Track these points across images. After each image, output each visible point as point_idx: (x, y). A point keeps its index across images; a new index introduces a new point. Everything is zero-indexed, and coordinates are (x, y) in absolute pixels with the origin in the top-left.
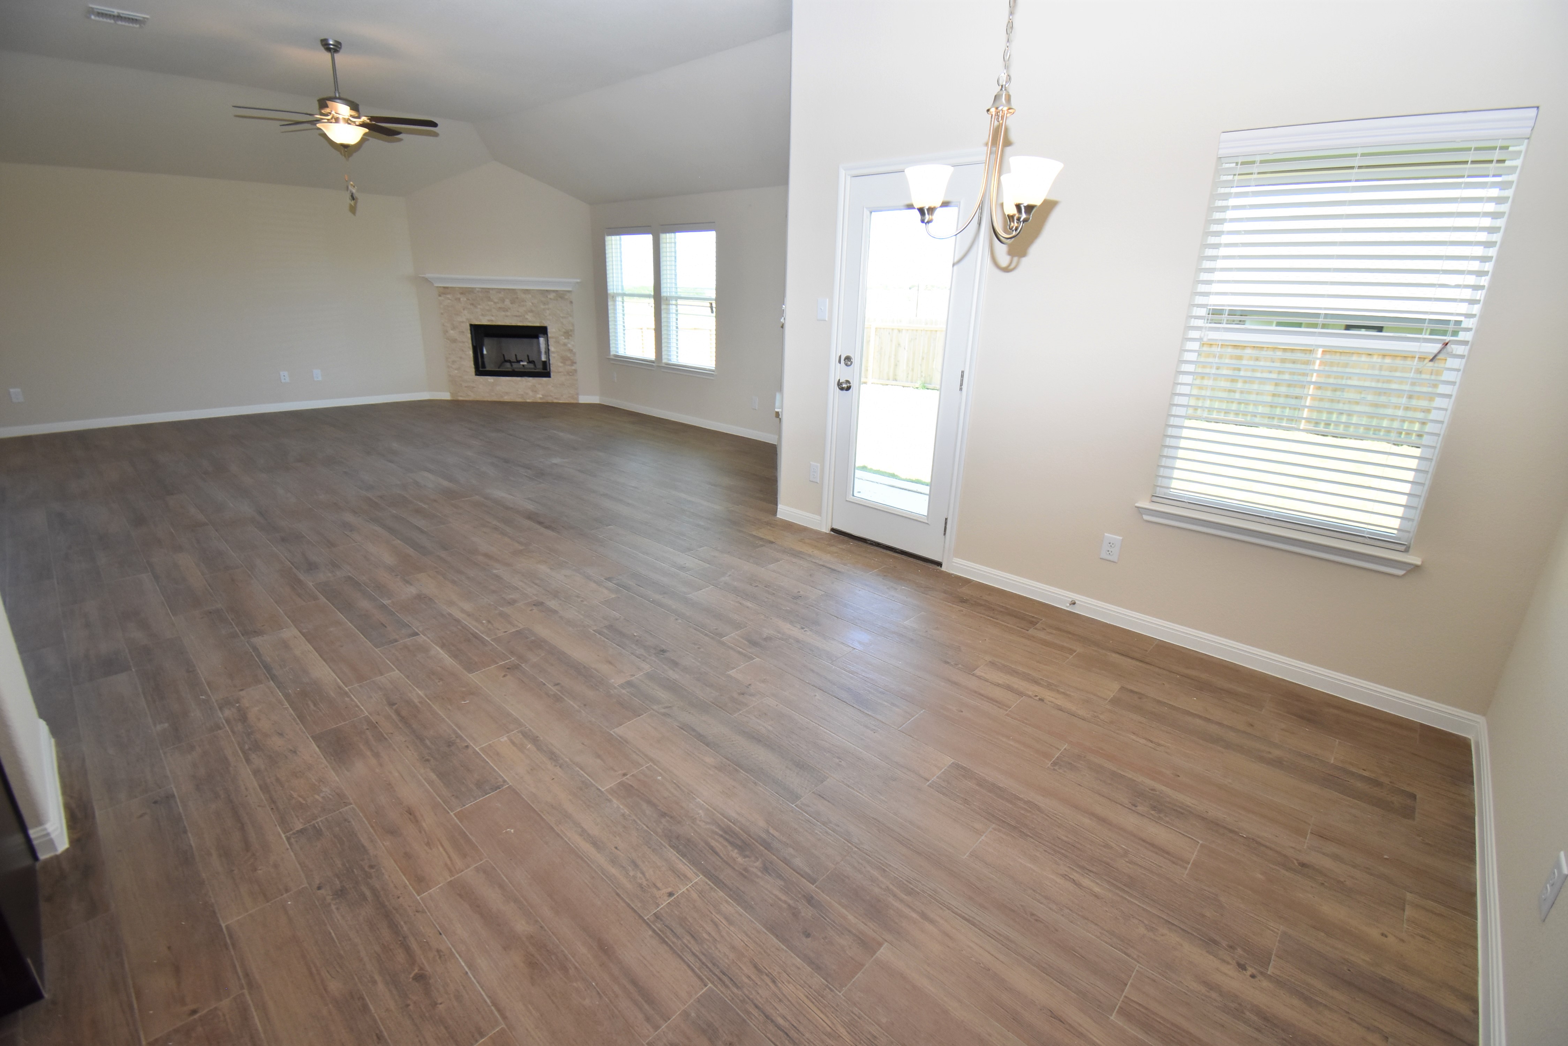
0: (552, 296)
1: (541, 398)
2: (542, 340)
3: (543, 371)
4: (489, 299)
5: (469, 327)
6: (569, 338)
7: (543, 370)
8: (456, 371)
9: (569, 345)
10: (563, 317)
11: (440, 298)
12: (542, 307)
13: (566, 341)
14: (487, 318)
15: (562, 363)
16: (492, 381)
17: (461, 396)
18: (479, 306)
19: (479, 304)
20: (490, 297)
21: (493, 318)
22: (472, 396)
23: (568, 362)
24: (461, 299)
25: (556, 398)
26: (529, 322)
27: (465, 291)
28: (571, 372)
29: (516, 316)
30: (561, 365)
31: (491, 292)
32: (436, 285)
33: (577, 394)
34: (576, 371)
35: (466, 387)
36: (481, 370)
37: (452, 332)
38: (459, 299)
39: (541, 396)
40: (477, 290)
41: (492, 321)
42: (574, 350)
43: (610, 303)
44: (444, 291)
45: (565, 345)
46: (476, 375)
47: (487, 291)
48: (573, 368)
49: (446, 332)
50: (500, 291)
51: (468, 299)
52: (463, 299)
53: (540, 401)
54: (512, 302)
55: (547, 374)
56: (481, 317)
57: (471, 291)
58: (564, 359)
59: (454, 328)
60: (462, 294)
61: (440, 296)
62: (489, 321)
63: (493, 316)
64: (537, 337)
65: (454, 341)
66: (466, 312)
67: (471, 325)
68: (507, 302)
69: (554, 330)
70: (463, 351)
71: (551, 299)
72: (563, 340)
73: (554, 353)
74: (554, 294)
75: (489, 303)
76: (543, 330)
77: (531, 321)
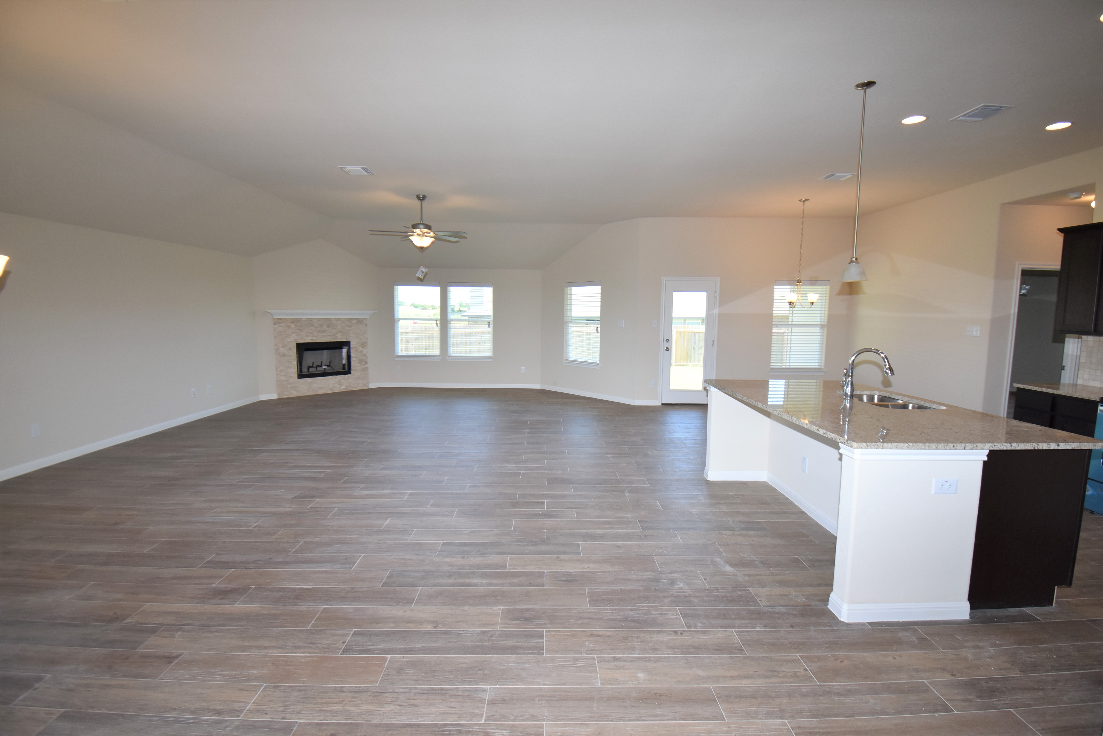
0: (354, 321)
1: (344, 389)
2: (345, 351)
3: (346, 370)
4: (312, 325)
5: (295, 345)
6: (364, 348)
7: (343, 370)
8: (283, 377)
9: (364, 352)
10: (362, 334)
11: (275, 326)
12: (348, 329)
13: (362, 349)
14: (310, 338)
15: (359, 363)
16: (310, 381)
17: (287, 395)
18: (304, 331)
19: (304, 329)
20: (312, 324)
21: (314, 338)
22: (295, 394)
23: (364, 363)
25: (354, 388)
26: (339, 339)
27: (294, 321)
28: (364, 369)
29: (330, 336)
30: (358, 365)
31: (314, 320)
32: (275, 317)
33: (368, 383)
34: (367, 368)
35: (290, 388)
36: (301, 375)
37: (282, 349)
38: (290, 326)
39: (344, 387)
40: (304, 319)
41: (313, 340)
42: (367, 355)
43: (396, 325)
44: (279, 321)
45: (361, 352)
46: (299, 378)
47: (311, 320)
48: (366, 366)
49: (277, 350)
50: (319, 320)
51: (296, 326)
52: (293, 326)
53: (344, 391)
54: (328, 326)
55: (349, 372)
56: (306, 338)
57: (298, 320)
58: (361, 361)
59: (284, 346)
60: (291, 322)
61: (275, 324)
62: (311, 340)
63: (314, 336)
64: (342, 348)
65: (284, 355)
66: (294, 335)
67: (297, 344)
68: (325, 327)
69: (355, 343)
70: (290, 362)
71: (353, 323)
72: (360, 348)
73: (354, 357)
74: (356, 320)
75: (312, 328)
76: (347, 344)
77: (340, 338)
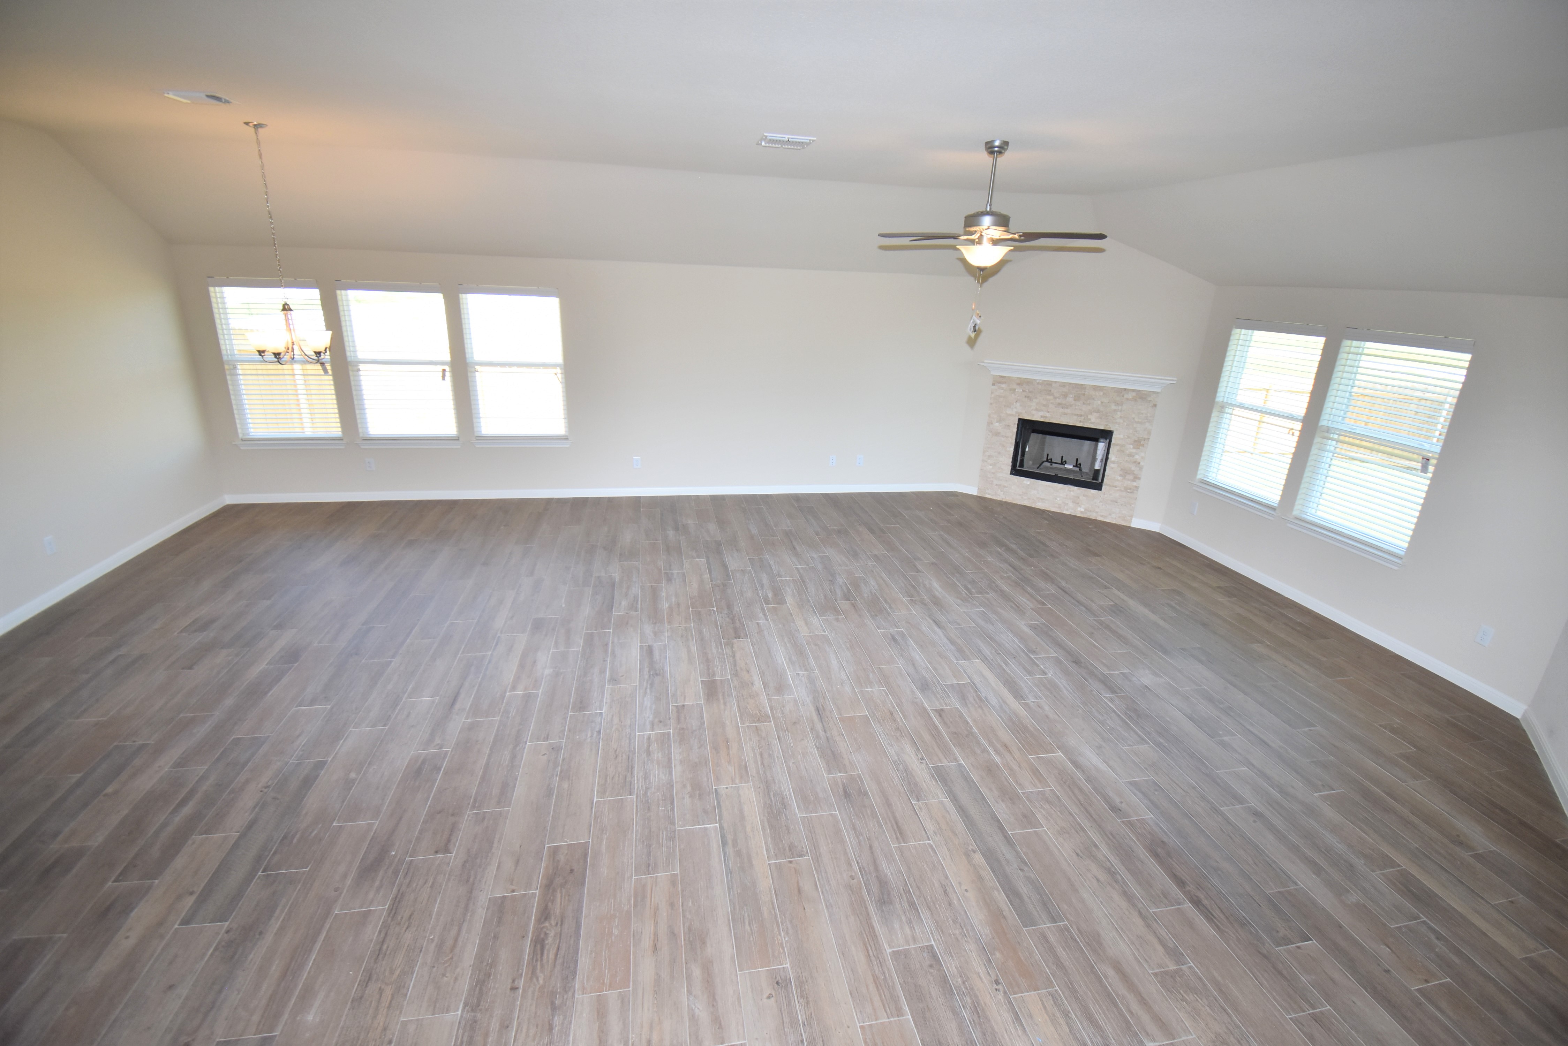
0: (1130, 396)
1: (1082, 512)
2: (1101, 446)
3: (1094, 482)
4: (1049, 393)
5: (1016, 421)
6: (1139, 449)
7: (1093, 479)
8: (991, 467)
9: (1137, 457)
10: (1138, 422)
11: (993, 387)
12: (1113, 407)
13: (1134, 451)
14: (1041, 414)
15: (1120, 475)
16: (1029, 483)
17: (989, 494)
18: (1034, 400)
19: (1036, 398)
20: (1050, 391)
21: (1048, 415)
22: (1001, 496)
23: (1131, 477)
24: (1016, 390)
25: (1102, 516)
26: (1092, 423)
27: (1021, 382)
28: (1130, 489)
29: (1077, 415)
30: (1119, 478)
31: (1054, 385)
32: (993, 373)
33: (1132, 516)
34: (1137, 487)
35: (997, 485)
36: (1018, 470)
37: (997, 424)
38: (1015, 390)
39: (1083, 510)
40: (1038, 381)
41: (1046, 417)
42: (1142, 464)
43: (1215, 414)
44: (999, 381)
45: (1131, 455)
46: (1011, 474)
47: (1050, 384)
48: (1135, 484)
49: (990, 423)
50: (1063, 385)
51: (1024, 391)
52: (1019, 390)
53: (1082, 516)
54: (1077, 399)
55: (1098, 487)
56: (1034, 412)
57: (1029, 382)
58: (1125, 472)
59: (1000, 420)
60: (1018, 384)
61: (993, 384)
62: (1041, 417)
63: (1048, 412)
64: (1096, 440)
65: (997, 434)
66: (1018, 404)
67: (1020, 420)
68: (1070, 399)
69: (1122, 436)
70: (1003, 446)
71: (1127, 399)
72: (1130, 449)
73: (1113, 462)
74: (1134, 394)
75: (1048, 397)
76: (1107, 435)
77: (1094, 422)
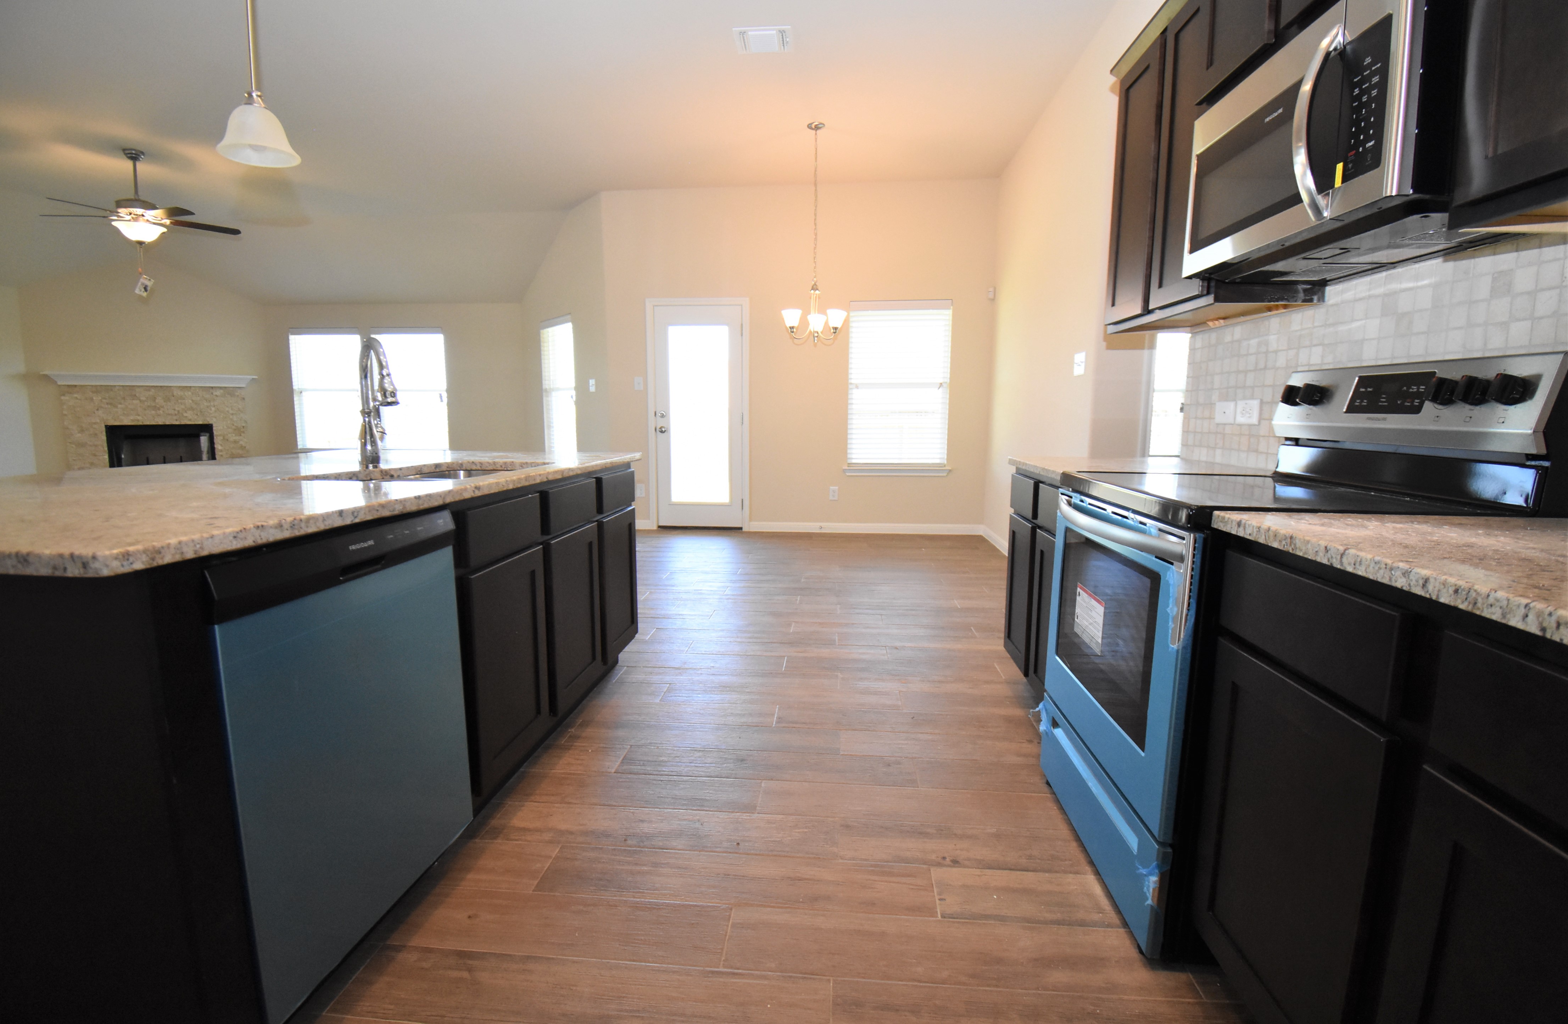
0: (218, 393)
2: (204, 439)
4: (134, 397)
5: (104, 429)
6: (241, 435)
9: (241, 442)
10: (232, 414)
11: (63, 398)
12: (207, 404)
13: (237, 438)
14: (132, 418)
18: (120, 406)
19: (121, 404)
20: (135, 395)
21: (139, 418)
24: (94, 398)
26: (188, 420)
27: (99, 390)
29: (172, 415)
31: (136, 389)
32: (59, 383)
37: (79, 435)
38: (92, 398)
40: (117, 387)
41: (138, 421)
43: (296, 399)
44: (70, 390)
45: (235, 442)
47: (130, 388)
49: (69, 435)
50: (149, 388)
51: (104, 398)
52: (97, 398)
54: (167, 399)
56: (122, 417)
57: (108, 389)
59: (83, 431)
60: (94, 392)
61: (64, 395)
62: (133, 421)
63: (138, 415)
64: (197, 436)
65: (83, 445)
66: (100, 412)
67: (106, 426)
68: (160, 401)
69: (221, 428)
70: (95, 455)
71: (217, 396)
72: (233, 437)
73: (221, 451)
74: (222, 391)
75: (135, 402)
76: (207, 428)
77: (191, 418)
